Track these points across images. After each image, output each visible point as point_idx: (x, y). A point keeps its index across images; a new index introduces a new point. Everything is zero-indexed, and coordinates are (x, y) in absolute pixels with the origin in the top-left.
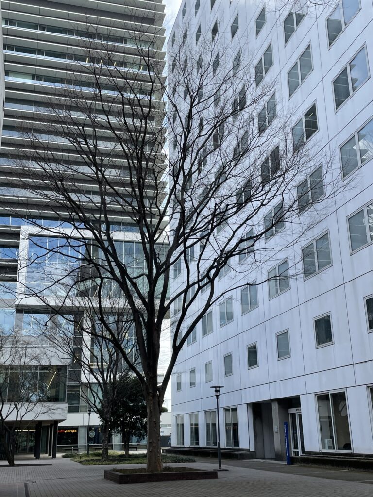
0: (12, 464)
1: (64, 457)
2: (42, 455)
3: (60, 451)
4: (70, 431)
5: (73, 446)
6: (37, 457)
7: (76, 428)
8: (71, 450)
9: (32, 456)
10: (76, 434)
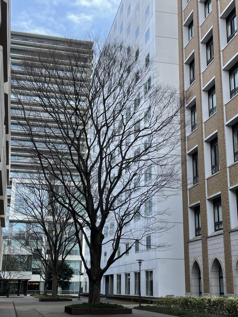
0: (8, 297)
1: (30, 296)
2: (20, 295)
3: (29, 294)
4: (35, 284)
5: (36, 291)
6: (18, 295)
7: (39, 282)
8: (35, 293)
9: (17, 295)
10: (39, 285)
